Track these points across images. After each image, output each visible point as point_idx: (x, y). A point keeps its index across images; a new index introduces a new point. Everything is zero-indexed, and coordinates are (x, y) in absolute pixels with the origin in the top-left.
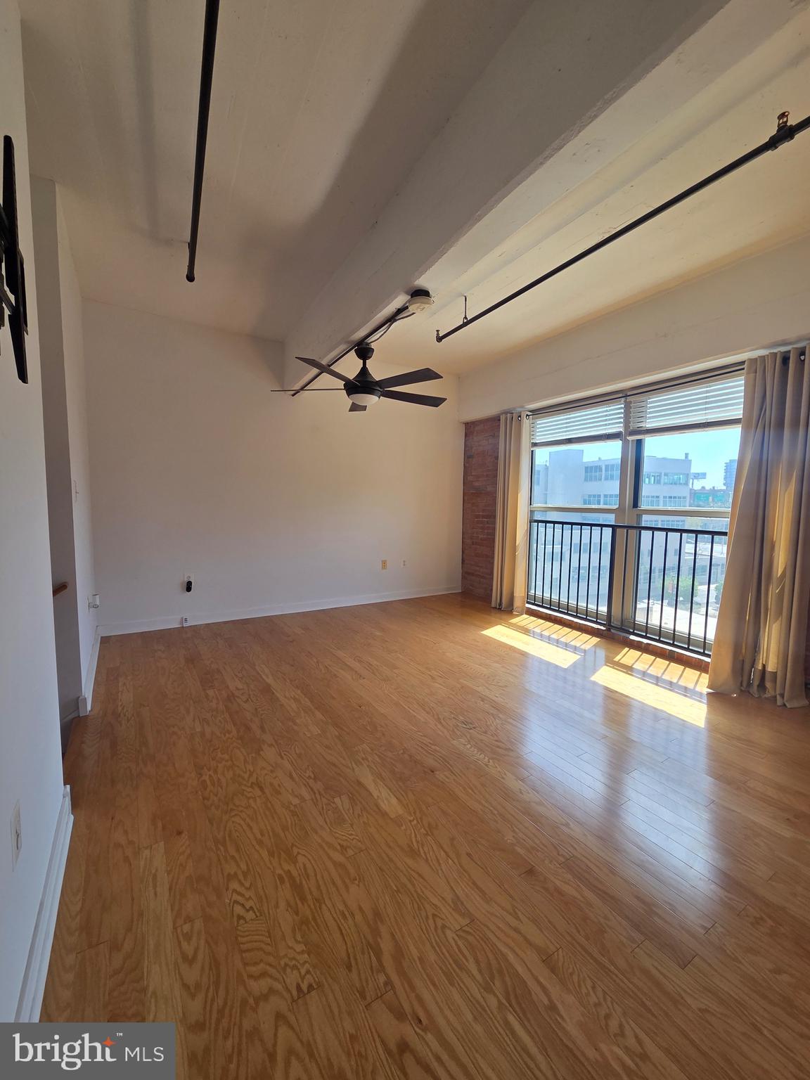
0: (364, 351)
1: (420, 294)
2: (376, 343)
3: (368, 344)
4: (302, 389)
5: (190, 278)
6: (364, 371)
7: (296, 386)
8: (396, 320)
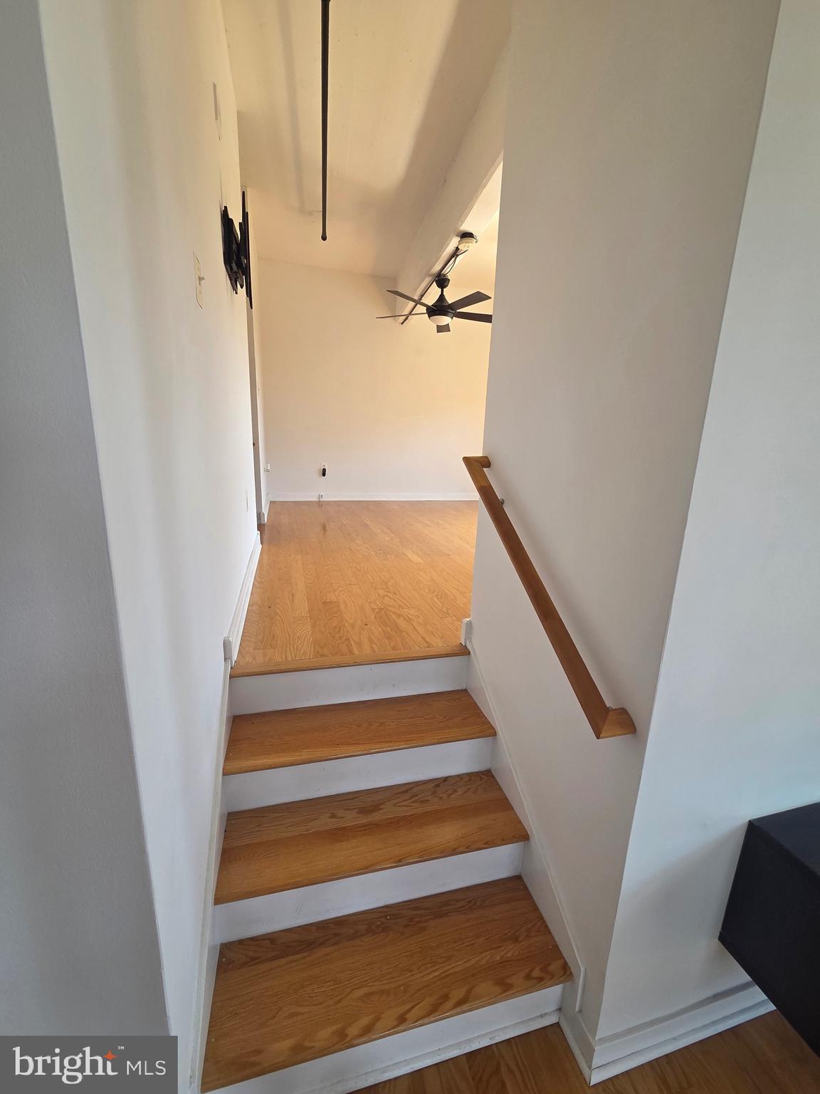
0: (442, 281)
1: (467, 235)
2: (451, 273)
3: (444, 275)
4: (410, 314)
5: (324, 238)
6: (442, 297)
7: (406, 310)
8: (457, 256)
